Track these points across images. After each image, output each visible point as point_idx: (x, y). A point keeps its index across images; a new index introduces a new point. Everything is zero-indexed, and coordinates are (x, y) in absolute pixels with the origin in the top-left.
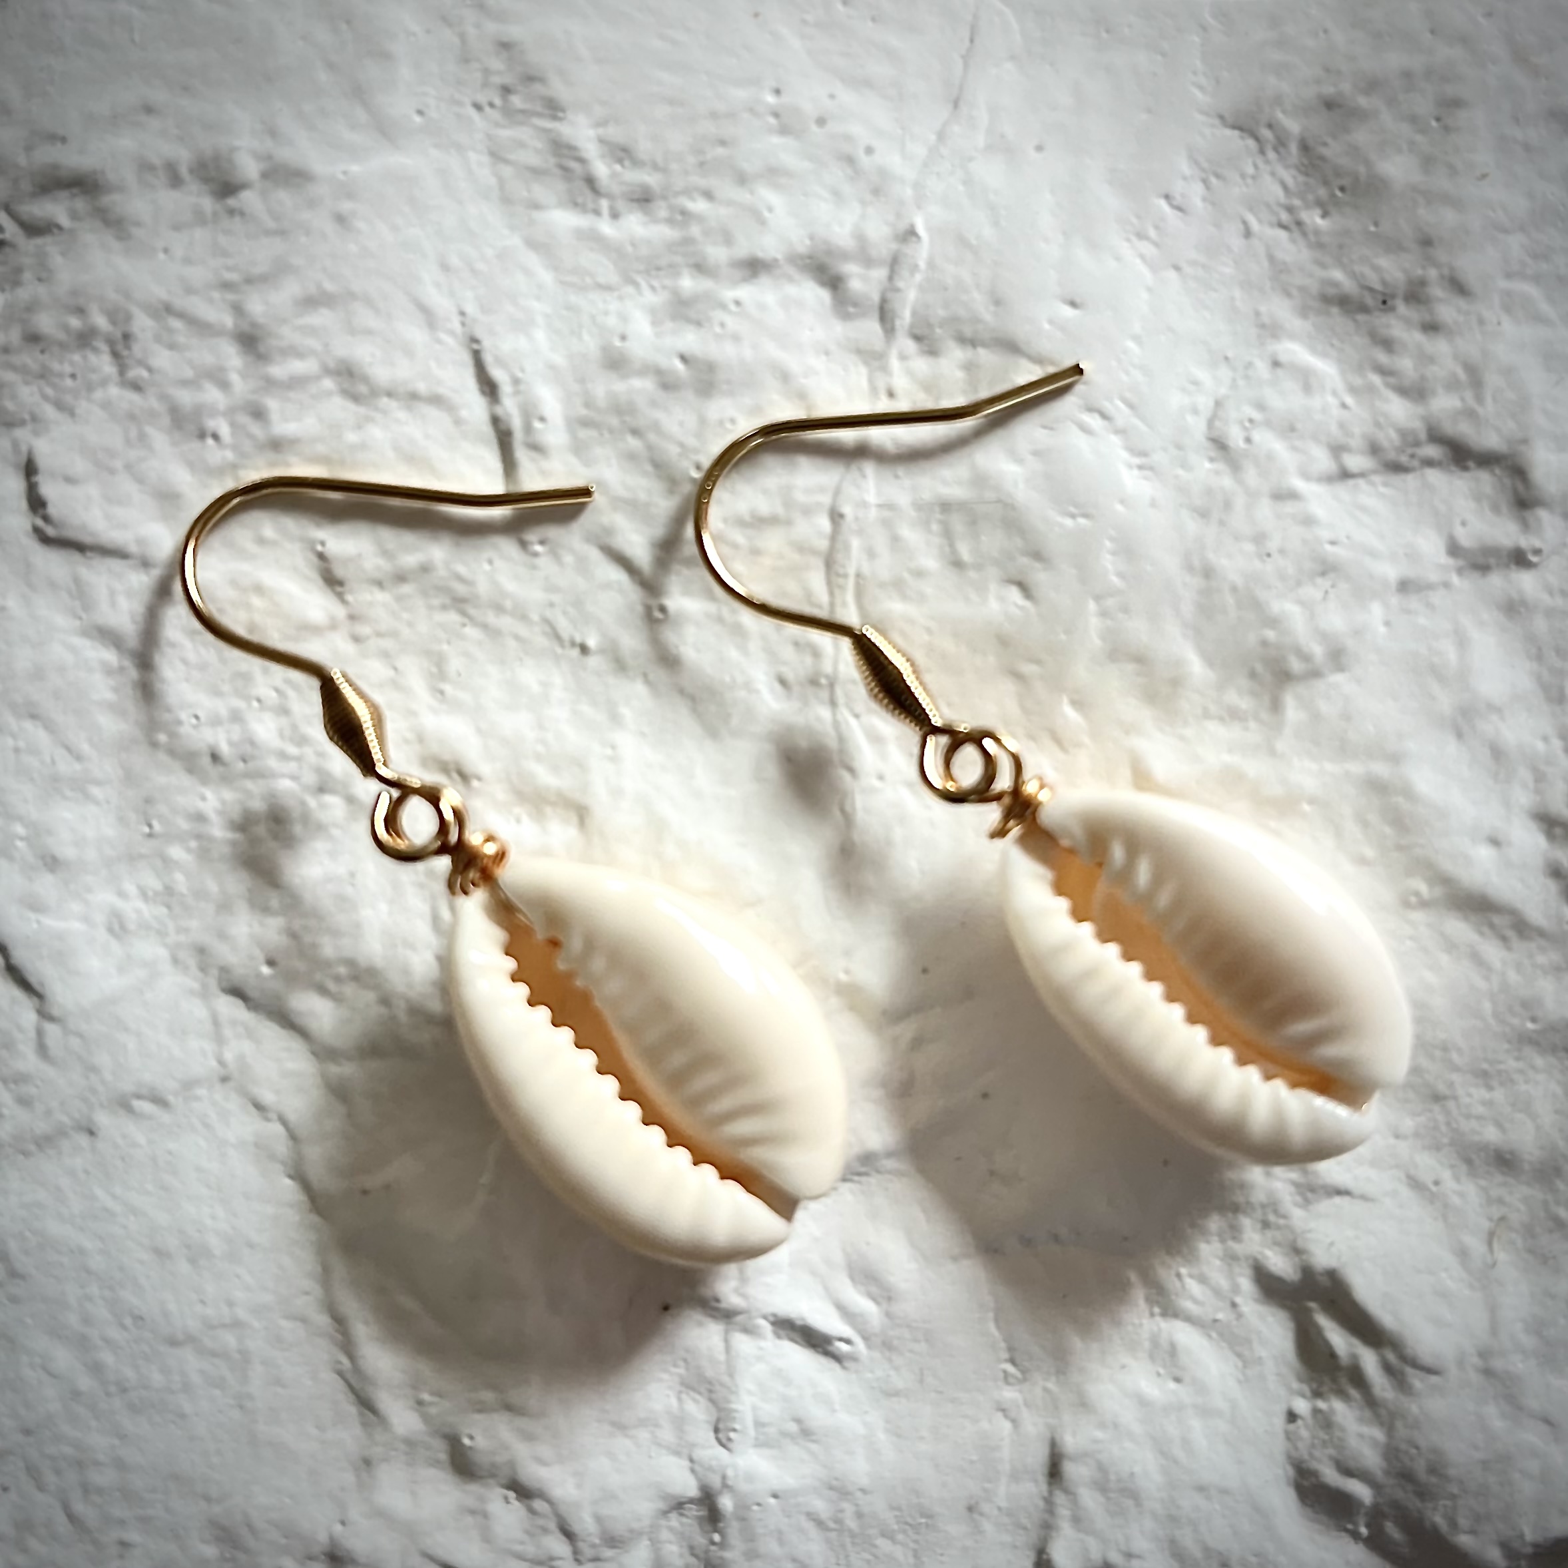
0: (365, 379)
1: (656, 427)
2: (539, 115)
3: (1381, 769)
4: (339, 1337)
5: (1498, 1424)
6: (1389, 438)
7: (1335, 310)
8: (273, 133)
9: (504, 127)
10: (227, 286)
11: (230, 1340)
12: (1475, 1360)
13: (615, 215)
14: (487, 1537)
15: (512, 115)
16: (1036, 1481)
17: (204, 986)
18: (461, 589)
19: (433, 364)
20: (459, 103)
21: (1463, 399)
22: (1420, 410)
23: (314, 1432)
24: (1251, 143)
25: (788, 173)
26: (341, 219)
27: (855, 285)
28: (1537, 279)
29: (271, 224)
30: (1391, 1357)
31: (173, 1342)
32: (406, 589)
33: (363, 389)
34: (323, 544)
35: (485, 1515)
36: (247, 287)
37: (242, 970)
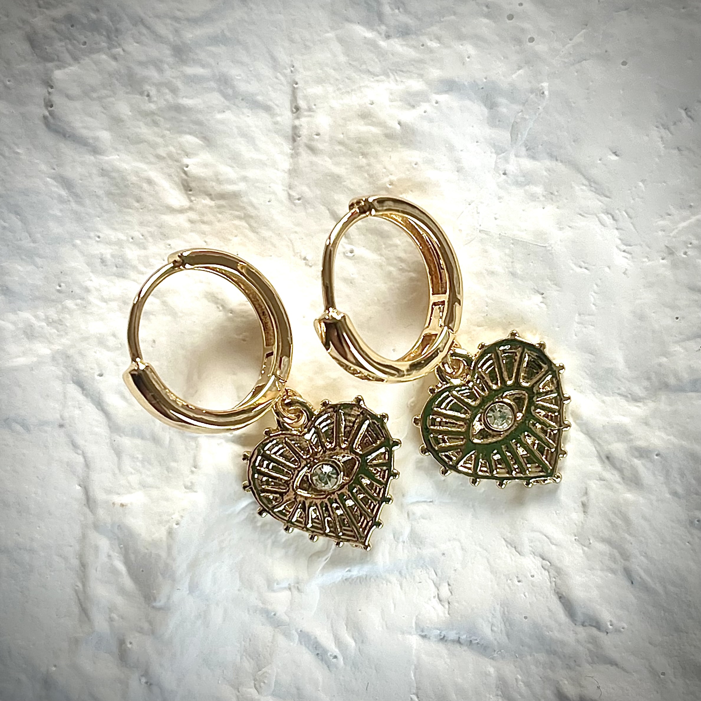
1: (376, 156)
4: (81, 573)
10: (176, 19)
11: (26, 557)
14: (124, 697)
17: (65, 375)
18: (251, 211)
19: (270, 89)
25: (484, 40)
27: (503, 110)
32: (223, 202)
34: (187, 167)
35: (127, 685)
36: (185, 22)
37: (86, 374)
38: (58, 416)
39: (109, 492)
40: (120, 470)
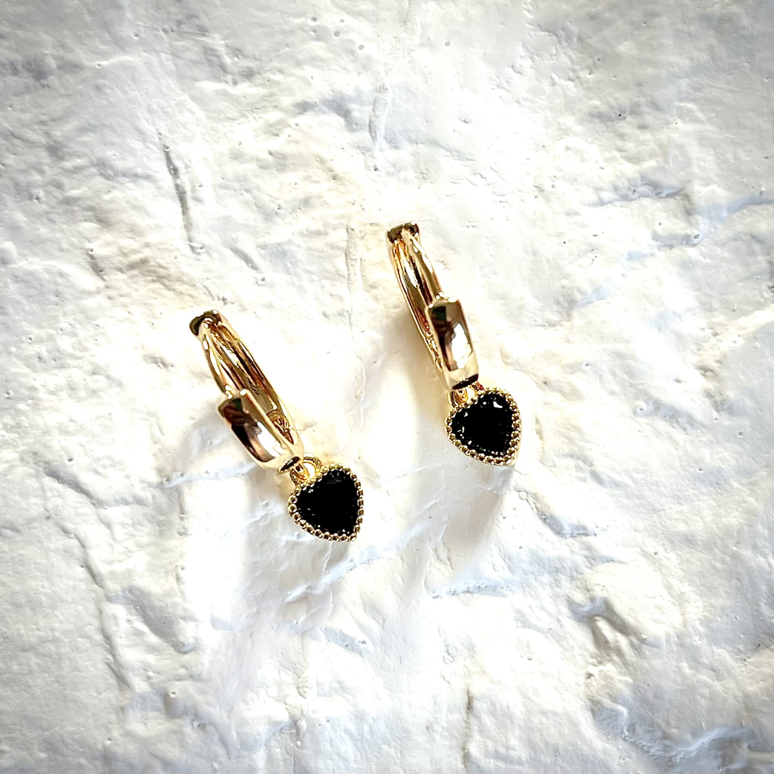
0: (112, 168)
1: (258, 188)
2: (196, 34)
3: (621, 347)
4: (108, 646)
5: (688, 671)
6: (623, 183)
7: (597, 121)
8: (63, 46)
9: (179, 41)
10: (42, 123)
11: (52, 648)
12: (676, 639)
13: (235, 83)
14: (183, 745)
15: (182, 35)
16: (461, 713)
17: (37, 471)
18: (162, 272)
19: (145, 159)
20: (157, 30)
21: (658, 162)
22: (637, 168)
23: (95, 694)
24: (554, 38)
25: (322, 60)
26: (98, 88)
27: (356, 114)
28: (695, 101)
29: (63, 91)
30: (633, 639)
31: (24, 650)
32: (134, 272)
33: (111, 172)
34: (92, 250)
35: (182, 733)
36: (52, 123)
37: (56, 463)
38: (42, 510)
39: (110, 563)
40: (114, 539)
